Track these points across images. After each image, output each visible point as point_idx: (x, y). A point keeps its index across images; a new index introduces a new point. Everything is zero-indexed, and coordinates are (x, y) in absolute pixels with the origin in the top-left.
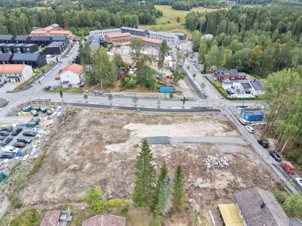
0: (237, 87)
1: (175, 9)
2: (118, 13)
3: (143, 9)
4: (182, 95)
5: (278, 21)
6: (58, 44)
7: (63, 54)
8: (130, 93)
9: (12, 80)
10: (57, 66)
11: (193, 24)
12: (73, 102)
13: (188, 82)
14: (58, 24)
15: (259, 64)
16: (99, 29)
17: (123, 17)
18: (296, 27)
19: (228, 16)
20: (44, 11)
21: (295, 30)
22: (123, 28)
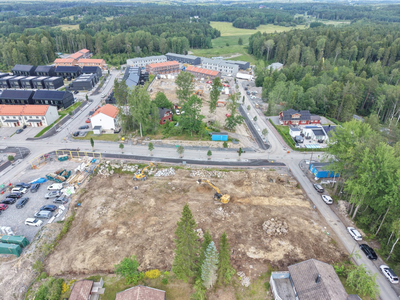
0: (308, 134)
1: (237, 27)
2: (164, 33)
3: (195, 29)
4: (238, 145)
5: (366, 46)
6: (89, 77)
7: (94, 89)
8: (175, 141)
9: (32, 125)
10: (87, 106)
11: (258, 48)
12: (105, 153)
13: (248, 128)
14: (87, 49)
15: (337, 104)
16: (139, 56)
17: (170, 40)
18: (390, 54)
19: (304, 38)
20: (71, 33)
21: (388, 58)
22: (169, 54)
